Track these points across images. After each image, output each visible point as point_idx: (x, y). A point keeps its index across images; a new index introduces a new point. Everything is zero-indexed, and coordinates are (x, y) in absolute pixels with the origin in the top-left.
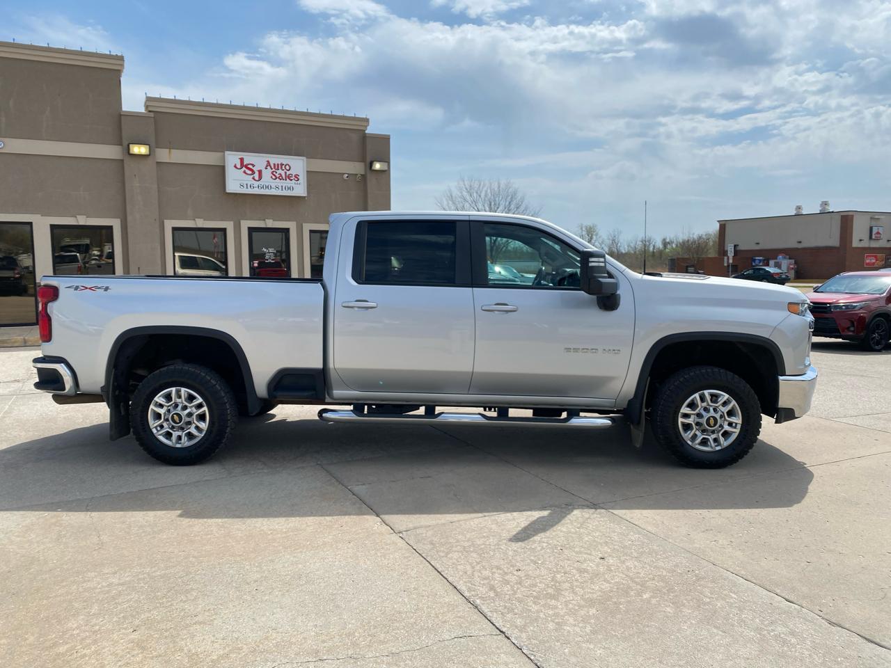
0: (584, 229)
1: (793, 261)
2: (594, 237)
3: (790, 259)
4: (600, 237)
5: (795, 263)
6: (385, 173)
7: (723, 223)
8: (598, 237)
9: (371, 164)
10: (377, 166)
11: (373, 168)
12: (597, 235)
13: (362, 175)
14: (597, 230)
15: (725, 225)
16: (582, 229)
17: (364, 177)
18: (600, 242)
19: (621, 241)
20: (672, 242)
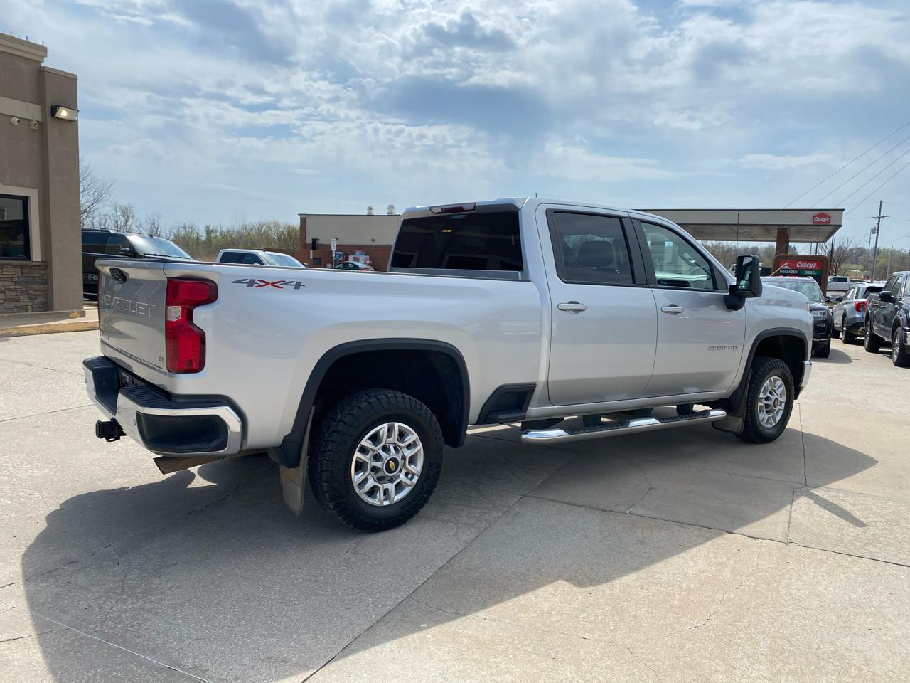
0: (118, 209)
1: (368, 257)
2: (131, 220)
3: (366, 255)
4: (137, 220)
5: (370, 258)
6: (71, 123)
7: (304, 216)
8: (135, 218)
9: (54, 110)
10: (63, 113)
11: (57, 115)
12: (133, 217)
13: (37, 121)
14: (134, 212)
15: (305, 218)
16: (115, 209)
17: (42, 125)
18: (138, 224)
19: (161, 225)
20: (216, 231)
